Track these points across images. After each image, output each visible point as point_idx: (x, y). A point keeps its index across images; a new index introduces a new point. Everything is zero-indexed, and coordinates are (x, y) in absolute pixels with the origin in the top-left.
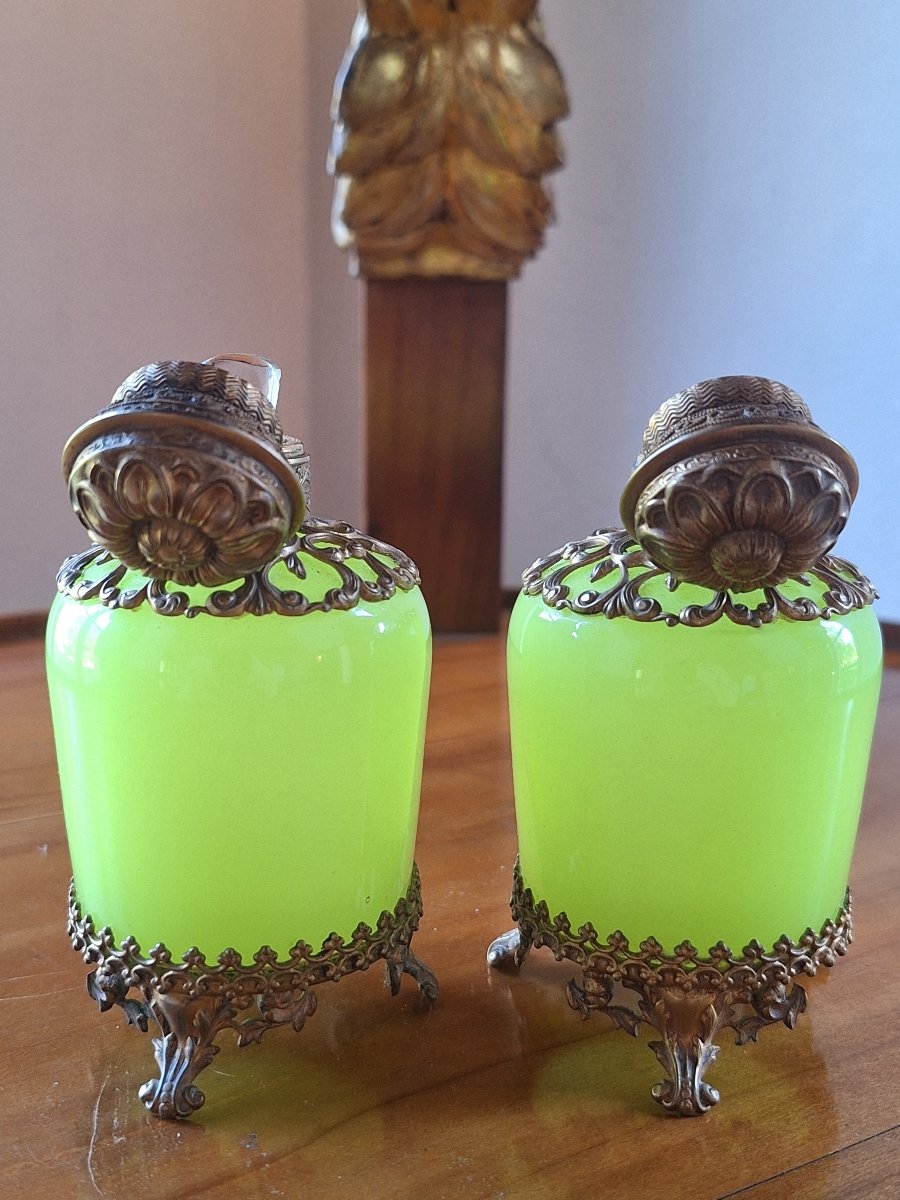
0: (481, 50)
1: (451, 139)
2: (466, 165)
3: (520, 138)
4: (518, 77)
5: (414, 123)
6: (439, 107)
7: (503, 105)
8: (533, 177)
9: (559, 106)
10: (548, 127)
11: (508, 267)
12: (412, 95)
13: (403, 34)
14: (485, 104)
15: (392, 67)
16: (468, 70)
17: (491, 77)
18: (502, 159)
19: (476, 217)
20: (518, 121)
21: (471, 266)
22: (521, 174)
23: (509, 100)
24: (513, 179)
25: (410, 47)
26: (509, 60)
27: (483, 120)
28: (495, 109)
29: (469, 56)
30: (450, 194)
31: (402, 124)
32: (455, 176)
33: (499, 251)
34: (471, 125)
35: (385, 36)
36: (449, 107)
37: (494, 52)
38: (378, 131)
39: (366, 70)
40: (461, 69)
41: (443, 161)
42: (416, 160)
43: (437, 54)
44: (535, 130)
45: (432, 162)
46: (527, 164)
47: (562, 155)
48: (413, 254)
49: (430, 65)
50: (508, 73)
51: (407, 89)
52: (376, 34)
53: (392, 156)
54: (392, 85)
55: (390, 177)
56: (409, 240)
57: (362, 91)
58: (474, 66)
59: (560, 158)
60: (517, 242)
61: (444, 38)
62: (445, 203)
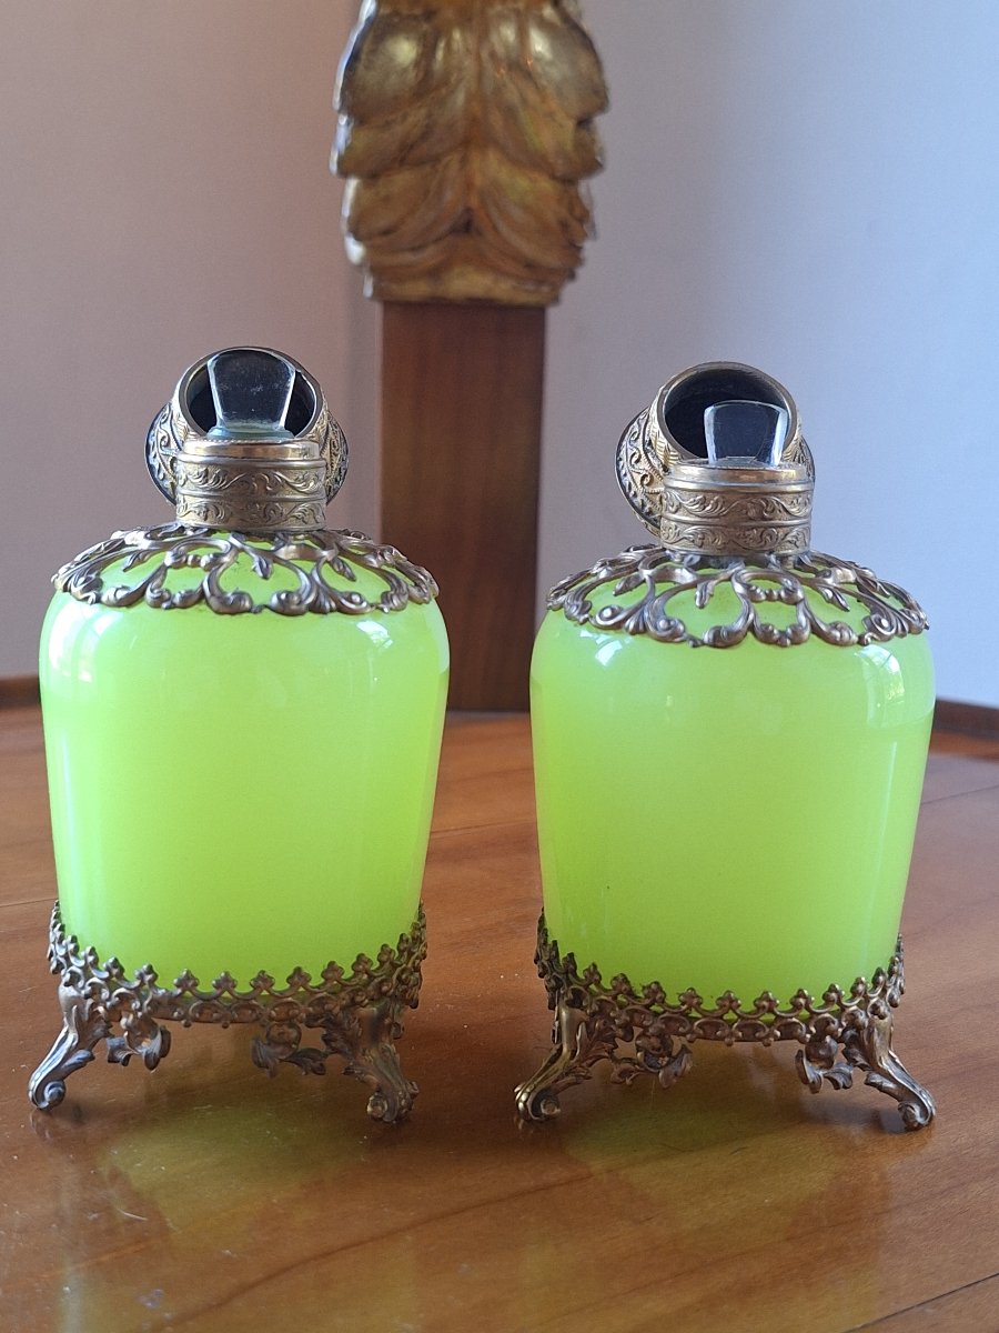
0: (509, 33)
1: (474, 137)
2: (491, 167)
3: (552, 136)
4: (551, 63)
5: (429, 115)
6: (460, 98)
7: (532, 97)
8: (568, 182)
9: (595, 98)
10: (584, 122)
11: (545, 289)
12: (427, 84)
13: (418, 11)
14: (512, 95)
15: (404, 50)
16: (493, 55)
17: (519, 65)
18: (533, 161)
19: (504, 229)
20: (551, 115)
21: (503, 289)
22: (553, 177)
23: (539, 89)
24: (546, 185)
25: (425, 27)
26: (539, 44)
27: (510, 113)
28: (524, 101)
29: (494, 38)
30: (474, 202)
31: (417, 116)
32: (478, 181)
33: (533, 270)
34: (497, 121)
35: (396, 13)
36: (469, 98)
37: (522, 35)
38: (388, 124)
39: (373, 52)
40: (485, 55)
41: (464, 161)
42: (436, 159)
43: (457, 35)
44: (570, 124)
45: (453, 161)
46: (561, 168)
47: (601, 156)
48: (435, 273)
49: (448, 47)
50: (538, 58)
51: (421, 75)
52: (386, 11)
53: (405, 156)
54: (405, 70)
55: (402, 180)
56: (430, 256)
57: (369, 77)
58: (500, 50)
59: (599, 159)
60: (552, 259)
61: (465, 19)
62: (468, 210)
